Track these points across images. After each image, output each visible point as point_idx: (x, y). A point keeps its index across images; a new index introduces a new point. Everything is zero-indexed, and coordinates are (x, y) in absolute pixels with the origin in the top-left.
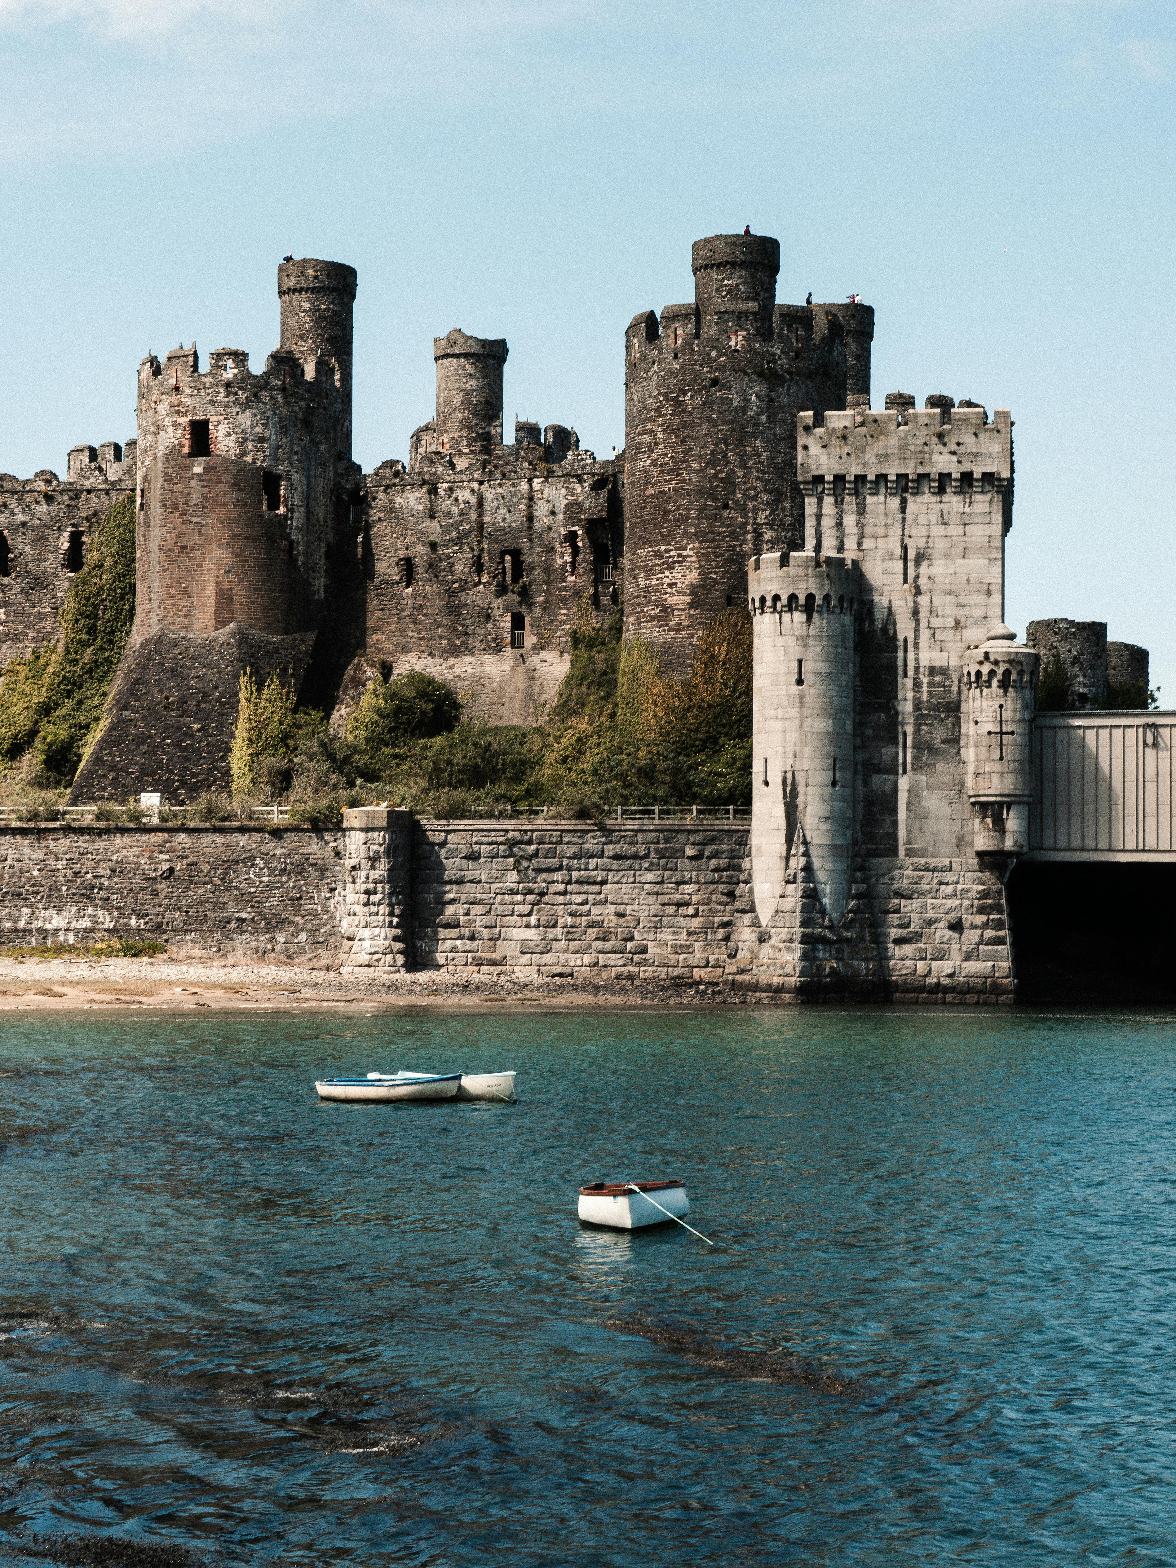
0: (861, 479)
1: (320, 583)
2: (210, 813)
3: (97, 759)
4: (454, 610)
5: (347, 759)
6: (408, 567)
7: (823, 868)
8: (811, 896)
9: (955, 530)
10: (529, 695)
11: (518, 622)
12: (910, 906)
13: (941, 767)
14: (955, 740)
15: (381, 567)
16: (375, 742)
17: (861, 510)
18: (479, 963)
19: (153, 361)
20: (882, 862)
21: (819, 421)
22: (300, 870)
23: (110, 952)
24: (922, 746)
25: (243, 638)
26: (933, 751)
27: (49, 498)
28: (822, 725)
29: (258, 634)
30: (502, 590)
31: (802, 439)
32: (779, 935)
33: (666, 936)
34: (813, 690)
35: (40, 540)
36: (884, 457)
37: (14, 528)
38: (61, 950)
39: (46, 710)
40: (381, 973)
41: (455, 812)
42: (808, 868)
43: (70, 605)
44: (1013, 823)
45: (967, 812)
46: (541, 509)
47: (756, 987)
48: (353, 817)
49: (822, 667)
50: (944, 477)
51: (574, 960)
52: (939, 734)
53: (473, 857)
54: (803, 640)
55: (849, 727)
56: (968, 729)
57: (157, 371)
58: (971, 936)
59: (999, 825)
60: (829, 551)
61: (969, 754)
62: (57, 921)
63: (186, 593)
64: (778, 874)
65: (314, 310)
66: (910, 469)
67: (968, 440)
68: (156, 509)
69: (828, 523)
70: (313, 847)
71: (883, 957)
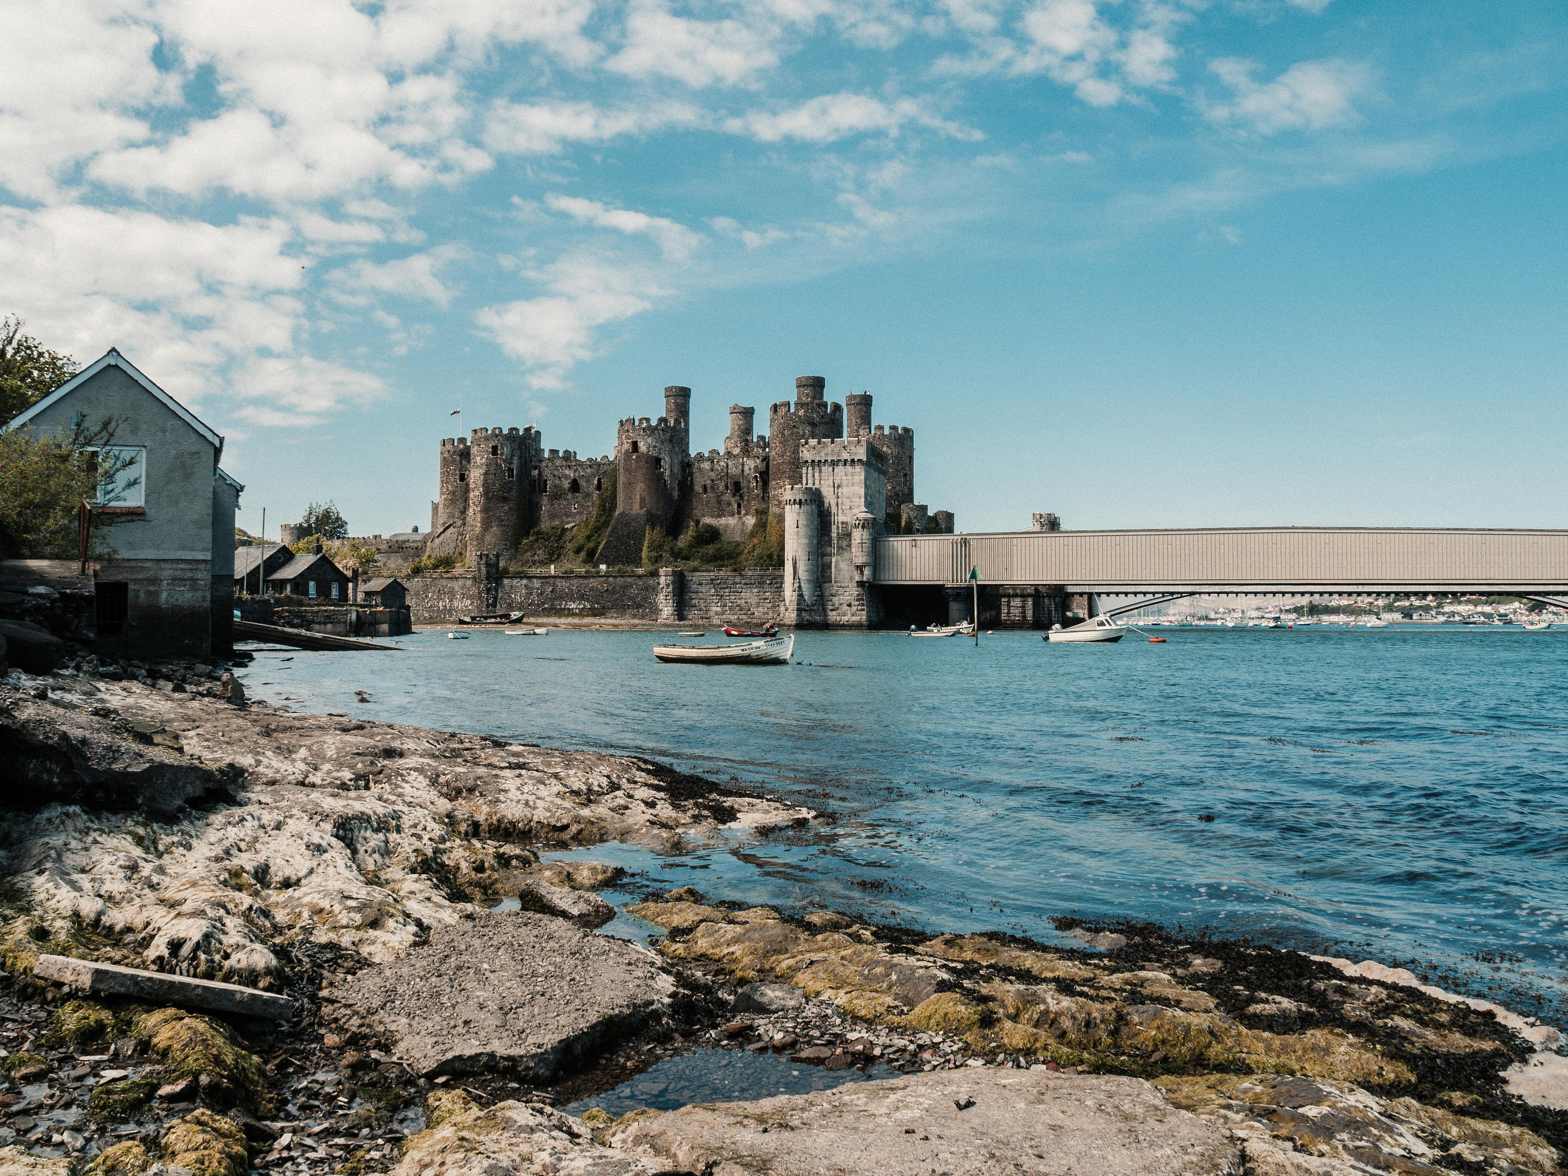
0: (820, 461)
1: (676, 494)
2: (619, 571)
3: (601, 554)
4: (719, 502)
5: (679, 553)
6: (705, 488)
7: (805, 587)
8: (801, 596)
9: (850, 477)
10: (742, 530)
11: (739, 506)
12: (835, 599)
13: (846, 555)
14: (850, 546)
15: (696, 488)
16: (691, 546)
17: (820, 472)
18: (702, 618)
19: (621, 421)
20: (827, 585)
21: (806, 443)
22: (647, 589)
23: (588, 615)
24: (840, 548)
25: (648, 512)
26: (842, 549)
27: (591, 466)
28: (805, 541)
29: (654, 512)
30: (734, 495)
31: (801, 449)
32: (791, 608)
33: (761, 609)
34: (802, 530)
35: (588, 481)
36: (827, 454)
37: (580, 477)
38: (574, 615)
39: (589, 538)
40: (668, 622)
41: (695, 570)
42: (800, 587)
43: (598, 502)
44: (867, 572)
45: (854, 568)
46: (746, 468)
47: (784, 625)
48: (662, 571)
49: (805, 523)
50: (846, 461)
51: (732, 617)
52: (845, 543)
53: (700, 584)
54: (798, 514)
55: (815, 542)
56: (853, 542)
57: (622, 425)
58: (854, 608)
59: (862, 573)
60: (810, 485)
61: (853, 550)
62: (573, 606)
63: (630, 498)
64: (791, 589)
65: (676, 402)
66: (835, 458)
67: (853, 448)
68: (622, 470)
69: (810, 475)
70: (651, 582)
71: (826, 615)
